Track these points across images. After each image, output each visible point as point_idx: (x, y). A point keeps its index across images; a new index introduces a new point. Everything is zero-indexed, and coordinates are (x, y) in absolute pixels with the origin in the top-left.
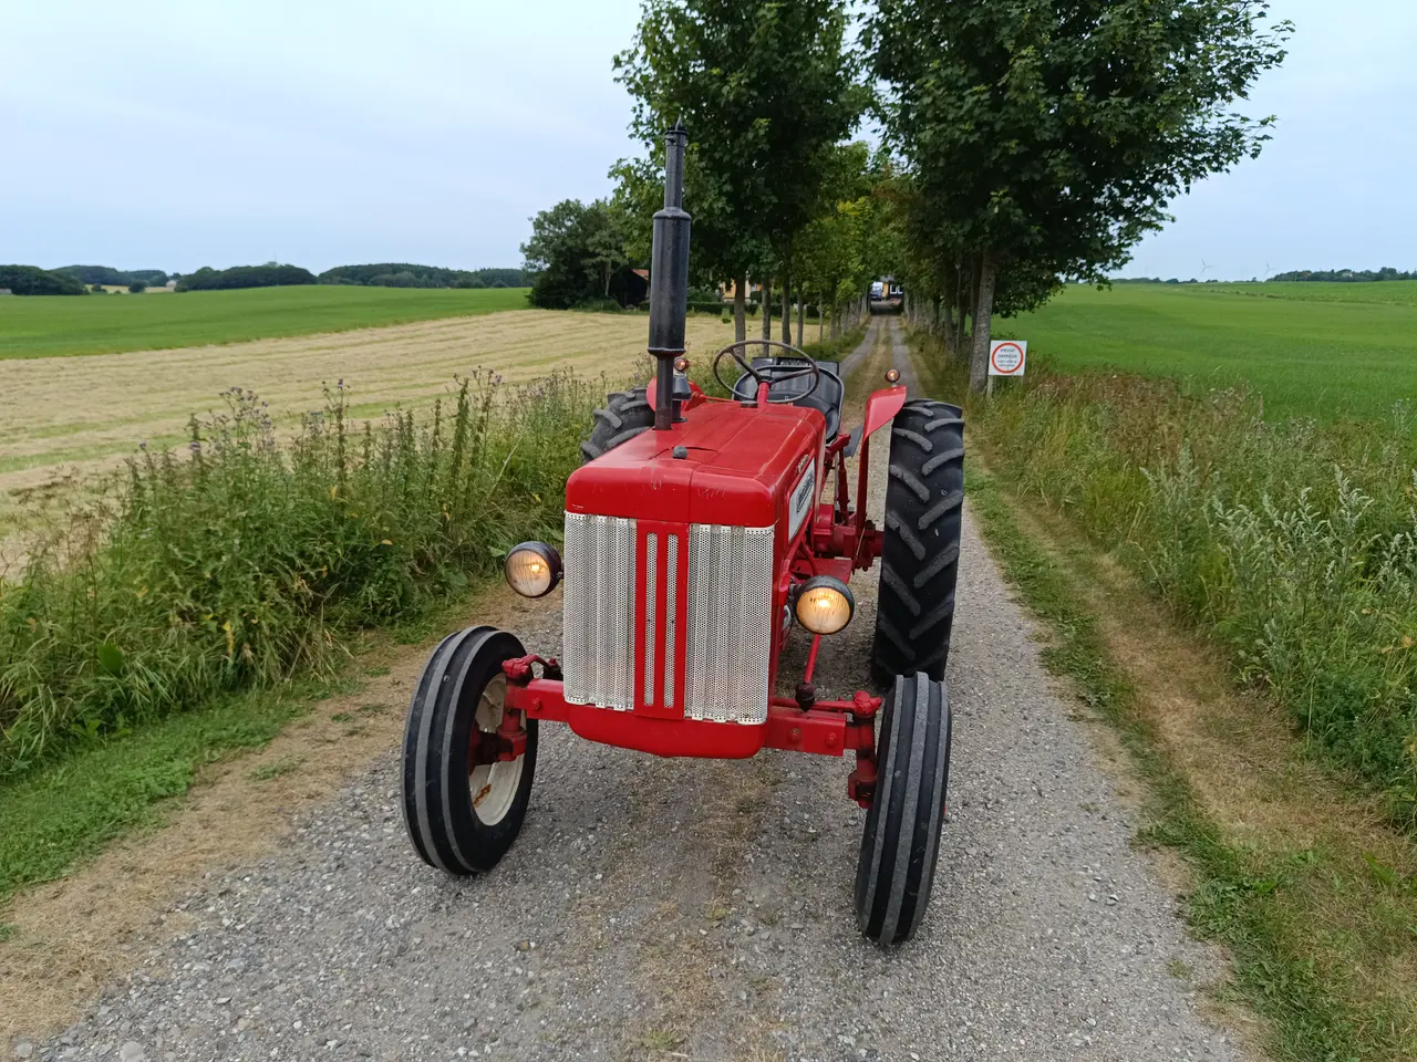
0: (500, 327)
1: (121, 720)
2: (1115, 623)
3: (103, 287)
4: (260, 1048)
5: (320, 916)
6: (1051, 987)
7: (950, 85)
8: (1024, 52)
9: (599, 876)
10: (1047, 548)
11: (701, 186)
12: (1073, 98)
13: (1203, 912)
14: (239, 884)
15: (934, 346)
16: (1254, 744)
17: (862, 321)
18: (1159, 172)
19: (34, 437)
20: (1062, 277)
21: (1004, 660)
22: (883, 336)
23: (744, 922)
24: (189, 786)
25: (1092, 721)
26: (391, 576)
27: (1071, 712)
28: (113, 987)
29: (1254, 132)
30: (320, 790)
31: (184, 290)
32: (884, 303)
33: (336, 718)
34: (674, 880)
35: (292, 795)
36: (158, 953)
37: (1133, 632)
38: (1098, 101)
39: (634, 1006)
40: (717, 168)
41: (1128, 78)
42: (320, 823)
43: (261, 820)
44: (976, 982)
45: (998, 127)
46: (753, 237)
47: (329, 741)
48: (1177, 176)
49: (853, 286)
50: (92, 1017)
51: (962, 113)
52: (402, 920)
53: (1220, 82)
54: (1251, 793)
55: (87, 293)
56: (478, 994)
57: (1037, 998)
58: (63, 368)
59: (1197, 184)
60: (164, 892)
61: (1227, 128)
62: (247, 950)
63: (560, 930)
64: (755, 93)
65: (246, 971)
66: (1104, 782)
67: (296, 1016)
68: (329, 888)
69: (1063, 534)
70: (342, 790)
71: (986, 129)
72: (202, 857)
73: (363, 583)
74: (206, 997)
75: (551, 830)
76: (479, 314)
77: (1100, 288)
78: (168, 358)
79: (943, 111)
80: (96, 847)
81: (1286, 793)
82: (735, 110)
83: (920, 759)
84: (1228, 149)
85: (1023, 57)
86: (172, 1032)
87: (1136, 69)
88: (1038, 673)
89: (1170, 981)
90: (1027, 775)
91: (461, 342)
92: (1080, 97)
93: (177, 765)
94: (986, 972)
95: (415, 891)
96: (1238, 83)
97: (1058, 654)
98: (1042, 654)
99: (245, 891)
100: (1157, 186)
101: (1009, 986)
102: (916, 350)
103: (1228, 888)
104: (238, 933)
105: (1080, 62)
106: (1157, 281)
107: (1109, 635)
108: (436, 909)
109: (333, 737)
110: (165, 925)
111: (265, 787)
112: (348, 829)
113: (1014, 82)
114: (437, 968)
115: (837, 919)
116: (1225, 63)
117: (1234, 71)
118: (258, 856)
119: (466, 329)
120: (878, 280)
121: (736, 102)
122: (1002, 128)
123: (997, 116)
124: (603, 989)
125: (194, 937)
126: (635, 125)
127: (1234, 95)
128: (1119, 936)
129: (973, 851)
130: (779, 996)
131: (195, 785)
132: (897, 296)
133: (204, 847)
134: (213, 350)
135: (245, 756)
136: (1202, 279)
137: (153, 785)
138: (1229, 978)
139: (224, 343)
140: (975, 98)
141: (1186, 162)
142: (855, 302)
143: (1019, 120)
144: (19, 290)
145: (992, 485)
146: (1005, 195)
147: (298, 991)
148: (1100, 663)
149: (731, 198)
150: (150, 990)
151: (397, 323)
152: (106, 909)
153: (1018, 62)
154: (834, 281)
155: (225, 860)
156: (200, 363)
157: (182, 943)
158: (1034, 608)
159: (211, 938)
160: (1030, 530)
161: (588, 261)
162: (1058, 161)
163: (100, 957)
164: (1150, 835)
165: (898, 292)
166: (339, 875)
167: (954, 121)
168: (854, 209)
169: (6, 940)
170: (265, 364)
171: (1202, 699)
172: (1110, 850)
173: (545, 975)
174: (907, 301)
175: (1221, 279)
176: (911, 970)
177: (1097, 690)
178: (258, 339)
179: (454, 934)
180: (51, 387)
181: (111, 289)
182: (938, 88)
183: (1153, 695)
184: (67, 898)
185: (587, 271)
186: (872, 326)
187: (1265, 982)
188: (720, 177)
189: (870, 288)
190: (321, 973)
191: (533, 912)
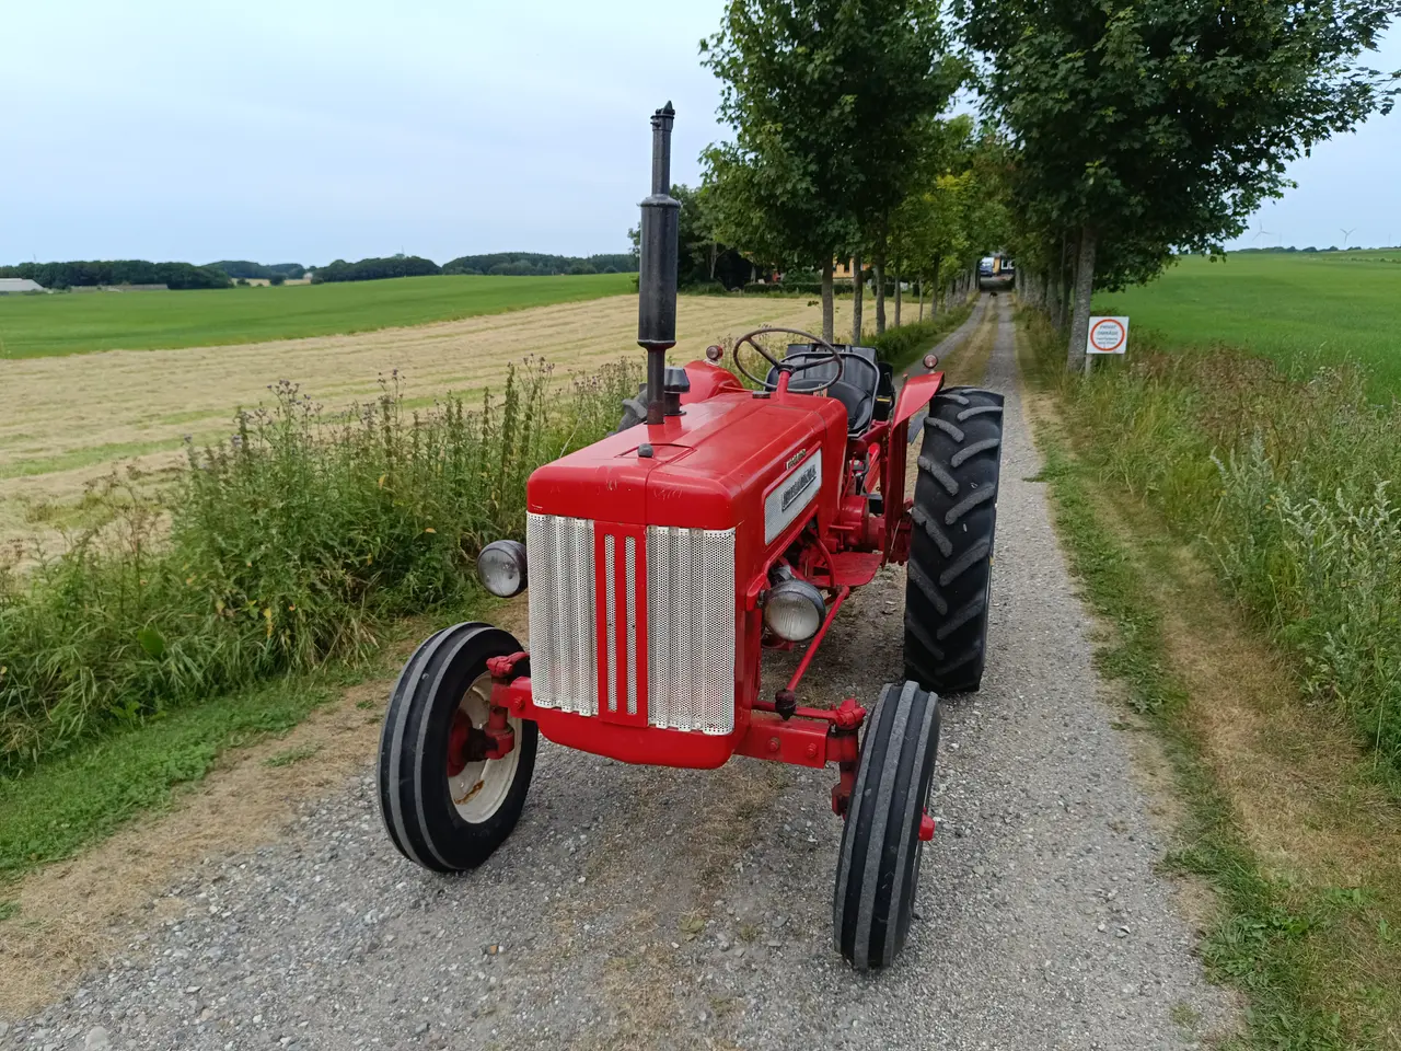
0: (607, 312)
1: (159, 703)
2: (1181, 624)
3: (247, 280)
4: (218, 1041)
5: (304, 907)
6: (1037, 1026)
7: (1044, 53)
8: (1121, 14)
9: (583, 879)
10: (1124, 540)
11: (785, 167)
12: (1176, 61)
13: (1222, 952)
14: (234, 870)
15: (1038, 323)
16: (1313, 761)
17: (969, 298)
18: (1276, 135)
19: (165, 424)
20: (1174, 249)
21: (1054, 661)
22: (990, 313)
23: (720, 936)
24: (208, 770)
25: (1138, 730)
26: (434, 564)
27: (1117, 720)
28: (94, 970)
29: (1384, 86)
30: (331, 778)
31: (319, 282)
32: (994, 279)
33: (361, 705)
34: (658, 888)
35: (302, 782)
36: (142, 938)
37: (1200, 633)
38: (1202, 62)
39: (588, 1021)
40: (802, 147)
41: (1238, 35)
42: (324, 812)
43: (268, 807)
44: (956, 1016)
45: (1094, 94)
46: (839, 218)
47: (349, 729)
48: (1297, 139)
49: (957, 263)
50: (68, 999)
51: (1055, 81)
52: (381, 916)
53: (1346, 34)
54: (1299, 819)
55: (232, 286)
56: (437, 998)
57: (1019, 1037)
58: (204, 358)
59: (1318, 146)
60: (161, 877)
61: (1353, 84)
62: (226, 939)
63: (531, 934)
64: (841, 70)
65: (221, 960)
66: (1140, 799)
67: (259, 1010)
68: (318, 879)
69: (1143, 524)
70: (352, 779)
71: (1081, 97)
72: (203, 842)
73: (407, 570)
74: (178, 984)
75: (546, 828)
76: (589, 299)
77: (1213, 259)
78: (299, 347)
79: (1035, 80)
80: (110, 828)
81: (1341, 820)
82: (822, 88)
83: (892, 778)
84: (1354, 106)
85: (1119, 19)
86: (139, 1018)
87: (1248, 25)
88: (1089, 675)
89: (1171, 1028)
90: (1056, 788)
91: (568, 327)
92: (1183, 59)
93: (203, 748)
94: (968, 1005)
95: (399, 886)
96: (1366, 34)
97: (1114, 656)
98: (1097, 655)
99: (238, 878)
100: (1273, 150)
101: (992, 1022)
102: (1023, 327)
103: (1255, 926)
104: (223, 920)
105: (1185, 21)
106: (1292, 250)
107: (1172, 636)
108: (416, 905)
109: (355, 725)
110: (156, 909)
111: (279, 773)
112: (351, 818)
113: (1110, 46)
114: (403, 967)
115: (819, 938)
116: (1351, 12)
117: (1361, 21)
118: (258, 843)
119: (575, 315)
120: (987, 255)
121: (821, 80)
122: (1099, 95)
123: (1094, 84)
124: (562, 1001)
125: (180, 923)
126: (723, 108)
127: (1361, 47)
128: (1124, 973)
129: (980, 870)
130: (742, 1019)
131: (214, 769)
132: (1009, 272)
133: (208, 832)
134: (342, 339)
135: (268, 741)
136: (1343, 247)
137: (173, 769)
138: (1241, 1030)
139: (352, 332)
140: (1070, 64)
141: (1306, 123)
142: (962, 278)
143: (1118, 86)
144: (175, 285)
145: (1077, 471)
146: (1102, 166)
147: (266, 984)
148: (1157, 666)
149: (817, 178)
150: (128, 974)
151: (511, 310)
152: (104, 891)
153: (1115, 24)
154: (937, 259)
155: (226, 846)
156: (328, 351)
157: (167, 928)
158: (1097, 604)
159: (196, 924)
160: (1109, 519)
161: (694, 245)
162: (1160, 127)
163: (88, 939)
164: (1178, 860)
165: (1009, 267)
166: (331, 866)
167: (1047, 91)
168: (957, 184)
169: (7, 918)
170: (388, 353)
171: (1261, 709)
172: (1131, 875)
173: (506, 982)
174: (1018, 276)
175: (1365, 247)
176: (887, 998)
177: (1148, 697)
178: (383, 328)
179: (427, 933)
180: (190, 376)
181: (254, 282)
182: (1031, 57)
183: (1209, 704)
184: (72, 878)
185: (692, 255)
186: (979, 304)
187: (1279, 1038)
188: (806, 157)
189: (979, 264)
190: (292, 966)
191: (509, 914)
